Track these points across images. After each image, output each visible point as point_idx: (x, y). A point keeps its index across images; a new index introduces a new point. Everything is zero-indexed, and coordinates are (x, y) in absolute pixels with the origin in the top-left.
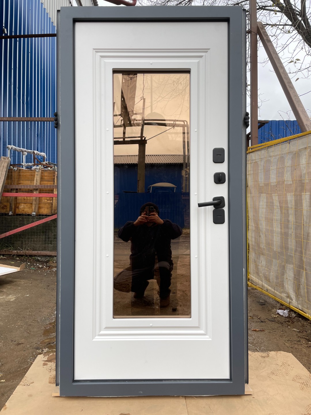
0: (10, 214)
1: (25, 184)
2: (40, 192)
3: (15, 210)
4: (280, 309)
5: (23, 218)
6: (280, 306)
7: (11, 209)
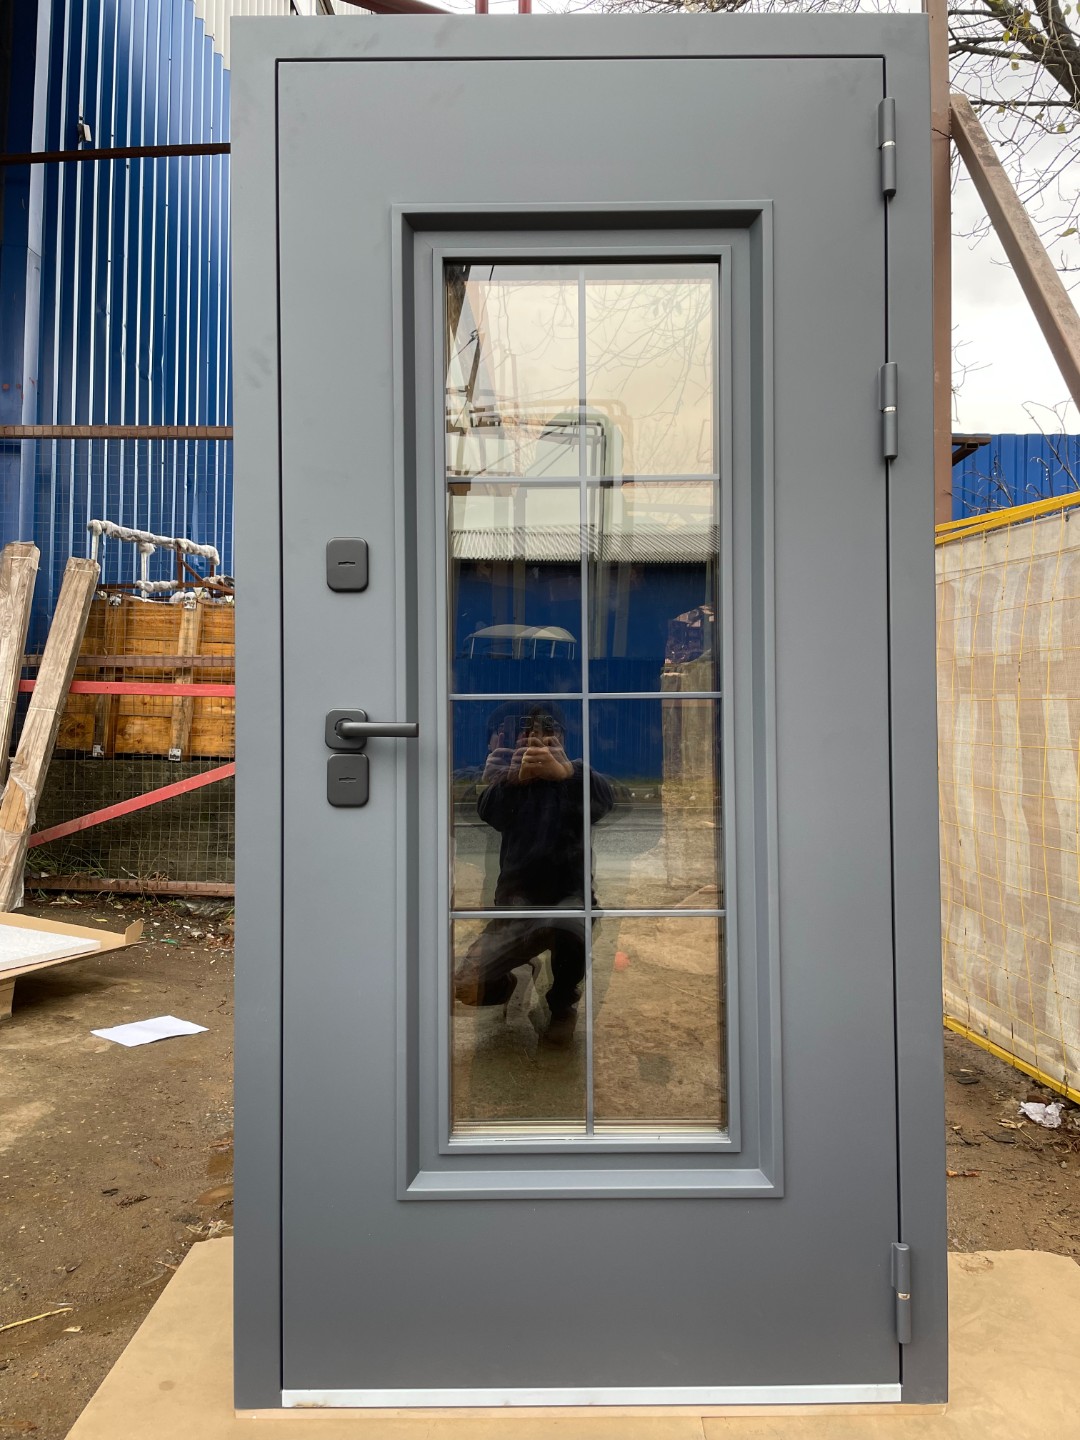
0: (95, 755)
1: (148, 651)
2: (197, 681)
3: (112, 739)
4: (1030, 1100)
5: (138, 768)
6: (1033, 1089)
7: (98, 737)
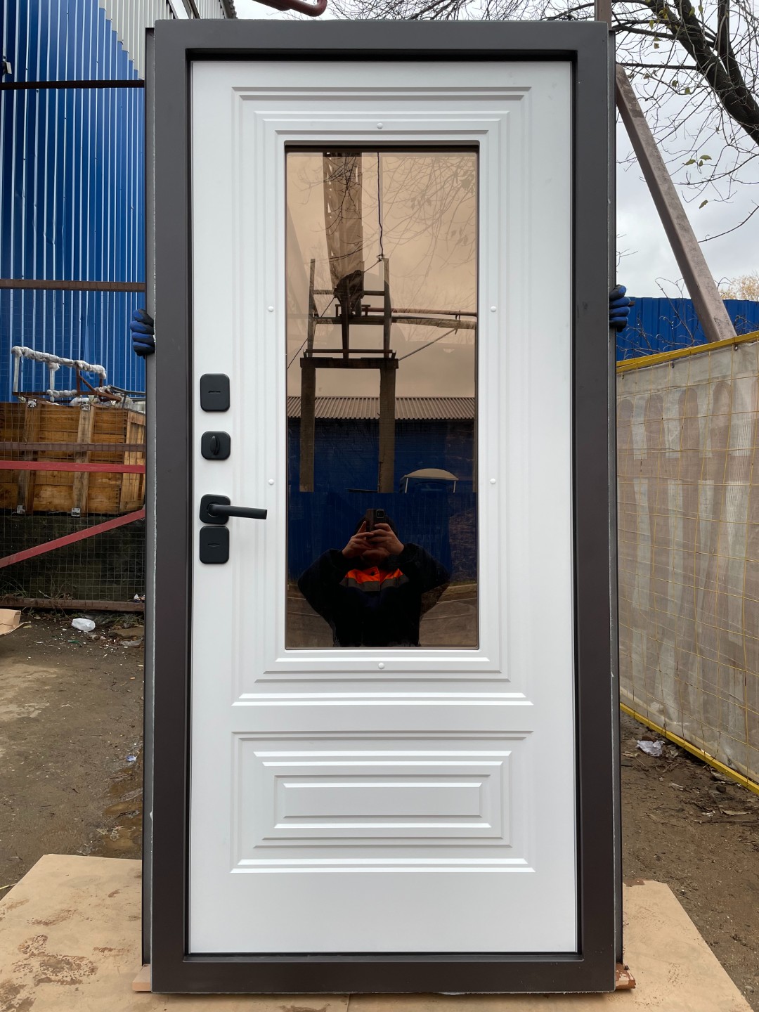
0: (18, 512)
1: (56, 439)
2: (92, 461)
3: (31, 501)
4: (644, 739)
5: (50, 521)
6: (646, 732)
7: (21, 499)
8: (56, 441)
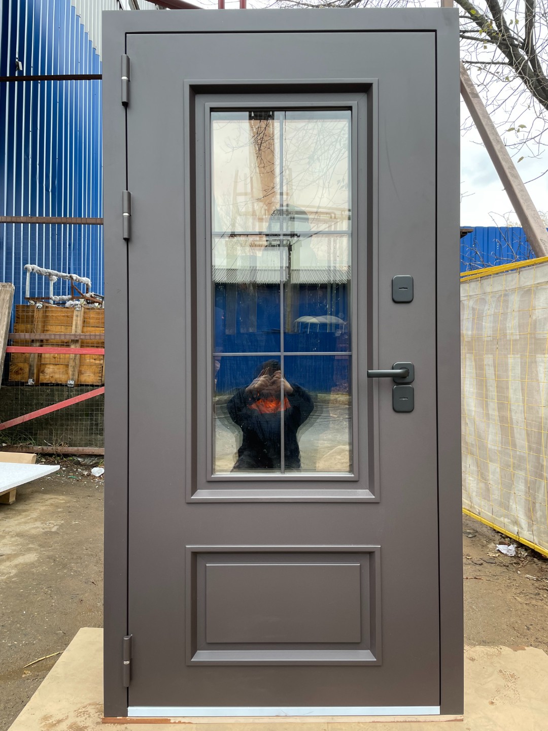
0: (29, 384)
1: (56, 331)
2: (82, 346)
3: (38, 376)
4: (501, 543)
5: (52, 391)
6: (501, 539)
7: (31, 375)
8: (56, 332)
